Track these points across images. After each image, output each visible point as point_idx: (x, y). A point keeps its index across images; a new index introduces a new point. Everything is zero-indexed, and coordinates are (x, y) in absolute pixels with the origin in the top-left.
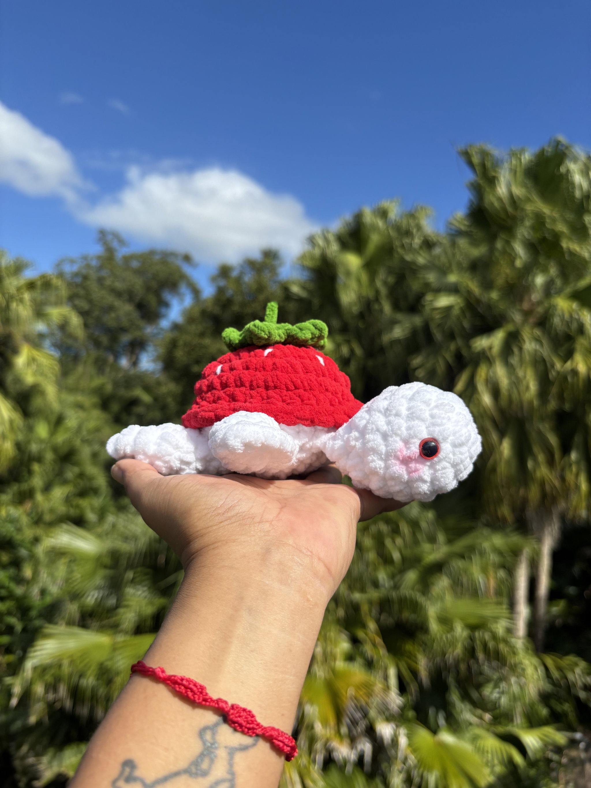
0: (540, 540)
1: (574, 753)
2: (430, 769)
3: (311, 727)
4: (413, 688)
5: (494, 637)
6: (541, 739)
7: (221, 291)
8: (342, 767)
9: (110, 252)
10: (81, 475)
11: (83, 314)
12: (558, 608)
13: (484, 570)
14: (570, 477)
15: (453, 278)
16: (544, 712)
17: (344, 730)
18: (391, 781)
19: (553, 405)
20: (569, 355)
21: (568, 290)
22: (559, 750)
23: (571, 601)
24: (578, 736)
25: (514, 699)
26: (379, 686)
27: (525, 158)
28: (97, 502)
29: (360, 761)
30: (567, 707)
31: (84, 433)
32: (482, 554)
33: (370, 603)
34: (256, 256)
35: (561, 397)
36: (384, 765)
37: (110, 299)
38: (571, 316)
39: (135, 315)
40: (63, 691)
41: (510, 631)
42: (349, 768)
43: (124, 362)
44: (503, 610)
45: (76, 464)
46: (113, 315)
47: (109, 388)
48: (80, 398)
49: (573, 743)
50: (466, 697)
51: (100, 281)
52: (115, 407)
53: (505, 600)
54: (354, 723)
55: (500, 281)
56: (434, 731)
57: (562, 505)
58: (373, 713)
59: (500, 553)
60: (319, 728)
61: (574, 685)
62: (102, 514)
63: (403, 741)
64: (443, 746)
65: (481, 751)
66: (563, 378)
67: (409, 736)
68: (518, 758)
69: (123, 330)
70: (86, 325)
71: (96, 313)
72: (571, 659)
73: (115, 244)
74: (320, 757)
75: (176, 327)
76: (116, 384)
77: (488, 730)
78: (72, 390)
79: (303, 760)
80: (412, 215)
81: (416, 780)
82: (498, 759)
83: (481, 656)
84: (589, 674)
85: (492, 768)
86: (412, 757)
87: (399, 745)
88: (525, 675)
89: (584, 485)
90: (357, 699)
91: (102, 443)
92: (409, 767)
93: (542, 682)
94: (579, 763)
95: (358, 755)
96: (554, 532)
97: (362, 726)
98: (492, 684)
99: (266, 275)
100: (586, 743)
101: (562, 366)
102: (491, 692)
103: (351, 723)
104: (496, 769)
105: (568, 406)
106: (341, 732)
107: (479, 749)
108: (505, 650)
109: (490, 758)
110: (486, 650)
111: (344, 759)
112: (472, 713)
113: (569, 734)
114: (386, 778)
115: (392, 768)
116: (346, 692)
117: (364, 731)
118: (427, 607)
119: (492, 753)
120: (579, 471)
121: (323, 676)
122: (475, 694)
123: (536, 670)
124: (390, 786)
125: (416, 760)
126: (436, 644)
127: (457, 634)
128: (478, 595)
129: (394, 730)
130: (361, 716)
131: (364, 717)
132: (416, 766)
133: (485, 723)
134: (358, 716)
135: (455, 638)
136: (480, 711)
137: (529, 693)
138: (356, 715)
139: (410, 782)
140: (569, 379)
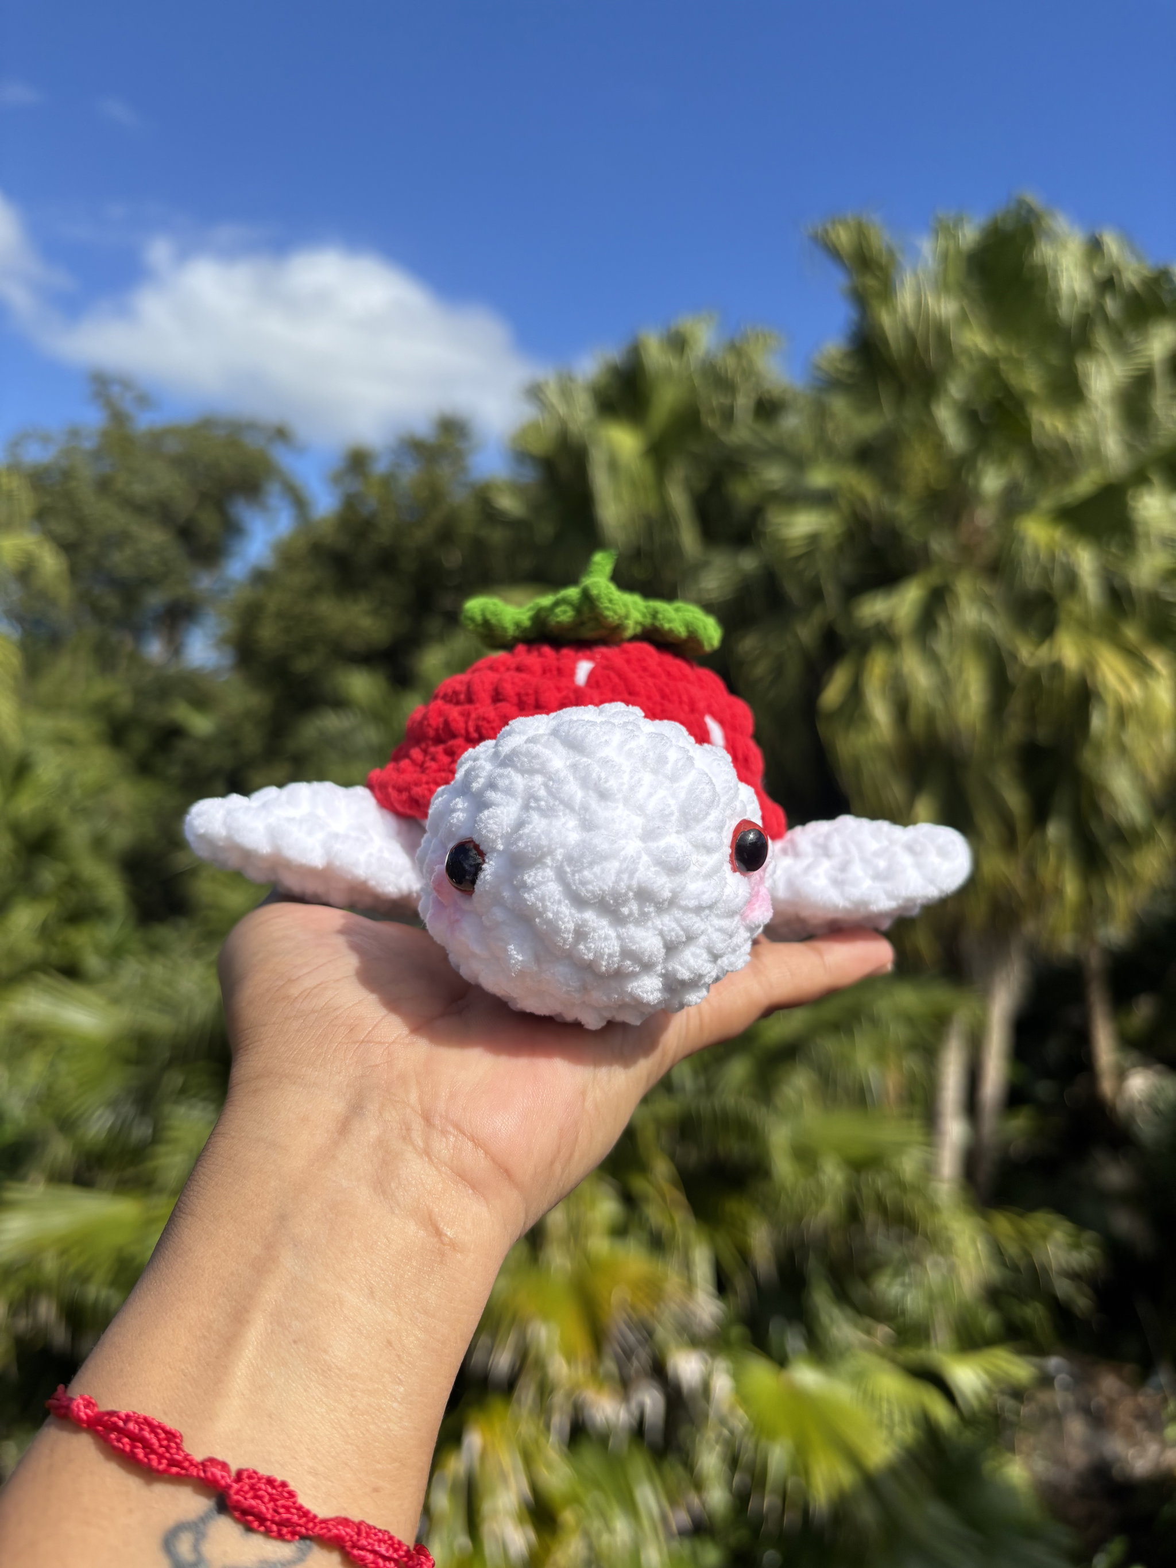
0: (985, 995)
1: (1044, 1397)
2: (772, 1436)
3: (540, 1365)
4: (740, 1284)
5: (901, 1185)
6: (988, 1372)
7: (350, 503)
8: (603, 1439)
9: (118, 418)
10: (72, 882)
11: (68, 548)
12: (1020, 1123)
13: (880, 1056)
14: (1046, 873)
15: (819, 478)
16: (989, 1321)
17: (610, 1365)
18: (697, 1463)
19: (1015, 731)
20: (1047, 631)
21: (1046, 503)
22: (1018, 1393)
23: (1044, 1109)
24: (1054, 1362)
25: (931, 1297)
26: (673, 1282)
27: (964, 236)
28: (107, 933)
29: (639, 1430)
30: (1034, 1313)
31: (77, 793)
32: (875, 1021)
33: (658, 1122)
34: (423, 428)
35: (1031, 718)
36: (684, 1431)
37: (119, 519)
38: (1052, 557)
39: (175, 552)
40: (47, 1310)
41: (929, 1169)
42: (620, 1442)
43: (155, 649)
44: (914, 1131)
45: (62, 857)
46: (128, 552)
47: (125, 702)
48: (66, 724)
49: (1045, 1381)
50: (842, 1297)
51: (104, 486)
52: (139, 741)
53: (917, 1110)
54: (628, 1354)
55: (914, 483)
56: (781, 1362)
57: (1029, 927)
58: (663, 1333)
59: (910, 1020)
60: (559, 1368)
61: (1045, 1270)
62: (114, 955)
63: (722, 1385)
64: (798, 1397)
65: (871, 1399)
66: (1035, 679)
67: (736, 1376)
68: (941, 1412)
69: (149, 581)
70: (74, 573)
71: (92, 549)
72: (1040, 1221)
73: (127, 404)
74: (560, 1420)
75: (260, 577)
76: (140, 693)
77: (882, 1355)
78: (50, 706)
79: (527, 1428)
80: (735, 349)
81: (745, 1458)
82: (902, 1413)
83: (871, 1217)
84: (1076, 1246)
85: (891, 1429)
86: (740, 1412)
87: (712, 1392)
88: (953, 1250)
89: (1071, 888)
90: (633, 1307)
91: (115, 816)
92: (732, 1432)
93: (984, 1263)
94: (1053, 1417)
95: (636, 1413)
96: (1012, 978)
97: (641, 1359)
98: (889, 1271)
99: (445, 470)
100: (1072, 1375)
101: (1032, 654)
102: (889, 1285)
103: (621, 1353)
104: (898, 1431)
105: (1043, 734)
106: (601, 1371)
107: (865, 1392)
108: (916, 1206)
109: (885, 1411)
110: (882, 1207)
111: (607, 1419)
112: (856, 1325)
113: (1036, 1360)
114: (688, 1455)
115: (698, 1437)
116: (610, 1294)
117: (648, 1368)
118: (766, 1130)
119: (889, 1401)
120: (1061, 857)
121: (568, 1265)
122: (858, 1291)
123: (974, 1242)
124: (696, 1471)
125: (746, 1418)
126: (783, 1199)
127: (825, 1179)
128: (866, 1103)
129: (706, 1362)
130: (640, 1337)
131: (646, 1340)
132: (746, 1429)
133: (878, 1342)
134: (636, 1339)
135: (820, 1186)
136: (868, 1321)
137: (960, 1285)
138: (631, 1338)
139: (733, 1461)
140: (1044, 680)
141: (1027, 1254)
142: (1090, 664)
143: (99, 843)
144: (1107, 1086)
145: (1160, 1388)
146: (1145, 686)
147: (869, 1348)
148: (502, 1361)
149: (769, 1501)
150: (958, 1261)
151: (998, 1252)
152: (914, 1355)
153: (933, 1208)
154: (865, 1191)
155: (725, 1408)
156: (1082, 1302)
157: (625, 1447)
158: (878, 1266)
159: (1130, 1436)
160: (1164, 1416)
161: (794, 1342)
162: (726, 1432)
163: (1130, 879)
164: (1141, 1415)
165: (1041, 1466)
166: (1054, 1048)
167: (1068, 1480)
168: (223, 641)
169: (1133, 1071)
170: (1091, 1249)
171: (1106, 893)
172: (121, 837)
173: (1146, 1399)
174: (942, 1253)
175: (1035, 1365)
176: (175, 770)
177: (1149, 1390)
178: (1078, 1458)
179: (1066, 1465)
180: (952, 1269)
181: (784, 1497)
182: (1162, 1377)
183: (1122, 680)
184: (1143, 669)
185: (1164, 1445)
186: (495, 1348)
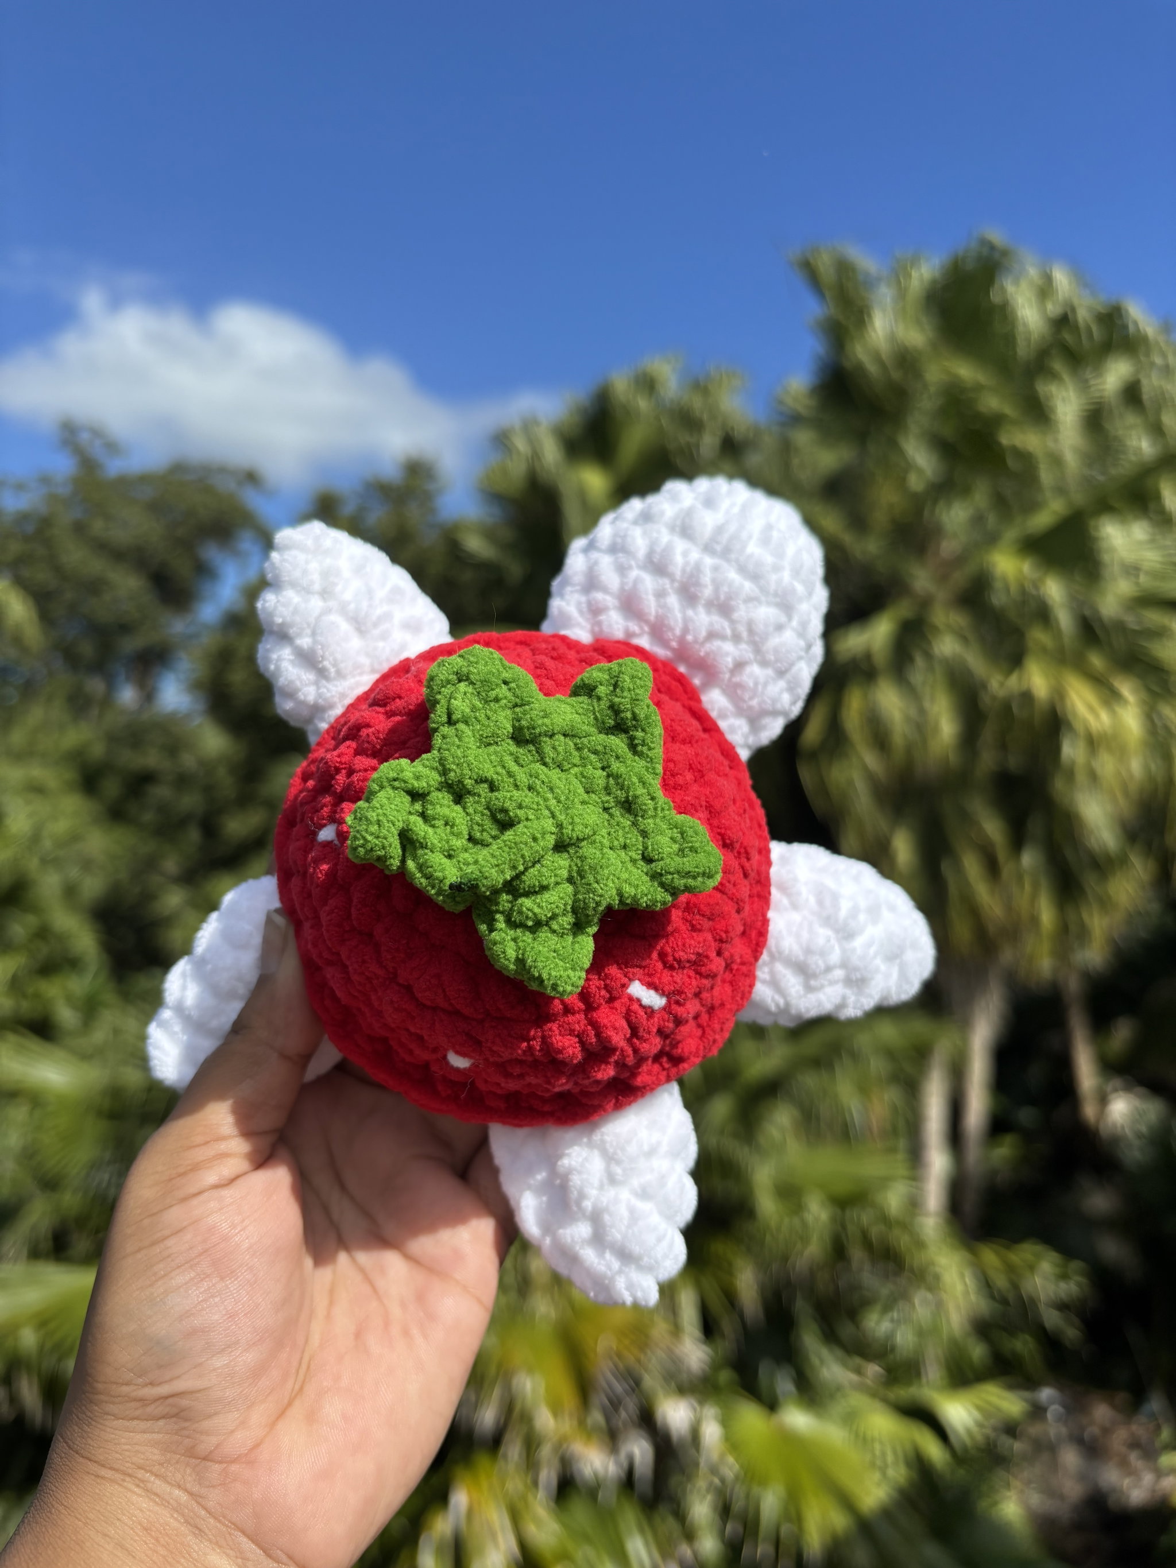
0: (965, 1025)
1: (1035, 1430)
2: (763, 1482)
3: (527, 1418)
4: (727, 1326)
5: (885, 1219)
6: (979, 1408)
8: (593, 1491)
9: (88, 465)
10: (43, 933)
12: (1005, 1151)
13: (863, 1090)
14: (1022, 901)
16: (978, 1352)
17: (597, 1417)
18: (688, 1513)
19: (988, 760)
20: (1015, 660)
21: (1012, 534)
22: (1011, 1429)
23: (1028, 1136)
24: (1046, 1394)
25: (921, 1333)
26: (660, 1326)
27: (920, 274)
28: (78, 985)
29: (629, 1481)
30: (1023, 1345)
31: (47, 844)
32: (855, 1056)
34: (390, 471)
35: (1003, 746)
36: (674, 1481)
37: (96, 566)
38: (1023, 590)
39: (147, 596)
41: (914, 1204)
42: (609, 1495)
43: (127, 695)
44: (898, 1165)
45: (34, 908)
46: (105, 598)
47: (98, 751)
48: (37, 772)
49: (1037, 1411)
50: (830, 1336)
51: (79, 529)
52: (112, 787)
53: (902, 1143)
54: (615, 1404)
55: (880, 518)
56: (772, 1405)
57: (1007, 956)
58: (651, 1382)
59: (888, 1054)
60: (545, 1421)
61: (1033, 1302)
62: (90, 1009)
63: (712, 1432)
64: (790, 1440)
65: (863, 1441)
66: (1006, 708)
67: (725, 1422)
68: (934, 1451)
69: (124, 628)
71: (70, 595)
72: (1027, 1252)
73: (97, 452)
74: (548, 1475)
75: (232, 620)
76: (113, 739)
77: (874, 1394)
78: (21, 756)
79: (515, 1483)
80: (701, 387)
81: (737, 1506)
82: (895, 1452)
83: (857, 1254)
84: (1064, 1276)
85: (883, 1471)
86: (731, 1460)
87: (702, 1439)
88: (941, 1286)
89: (1047, 915)
90: (619, 1355)
91: (87, 865)
92: (723, 1481)
93: (973, 1297)
94: (1045, 1448)
95: (625, 1464)
96: (991, 1007)
97: (630, 1408)
98: (878, 1307)
99: (413, 512)
100: (1065, 1406)
101: (1002, 684)
102: (878, 1322)
103: (608, 1404)
104: (891, 1472)
105: (1014, 762)
106: (589, 1421)
107: (857, 1435)
108: (902, 1241)
109: (878, 1453)
110: (867, 1243)
111: (596, 1475)
112: (845, 1365)
113: (1027, 1394)
114: (679, 1505)
115: (689, 1486)
116: (596, 1343)
117: (635, 1417)
118: (749, 1170)
119: (881, 1442)
120: (1036, 886)
121: (553, 1314)
122: (846, 1330)
123: (962, 1276)
124: (687, 1523)
125: (737, 1467)
126: (768, 1238)
127: (809, 1218)
128: (850, 1138)
129: (695, 1410)
130: (627, 1387)
131: (633, 1390)
132: (737, 1478)
133: (869, 1382)
134: (623, 1389)
135: (804, 1224)
136: (858, 1360)
137: (948, 1321)
138: (619, 1388)
139: (725, 1510)
140: (1015, 710)
141: (1015, 1287)
142: (1059, 693)
143: (70, 892)
144: (1089, 1111)
145: (1152, 1416)
146: (1113, 713)
147: (861, 1388)
148: (488, 1417)
149: (763, 1549)
150: (944, 1296)
151: (986, 1284)
152: (904, 1393)
153: (920, 1244)
154: (851, 1229)
155: (715, 1456)
156: (1072, 1333)
157: (614, 1499)
158: (866, 1303)
159: (1124, 1464)
160: (1158, 1444)
161: (784, 1384)
162: (717, 1481)
163: (1105, 904)
164: (1135, 1444)
165: (1036, 1499)
166: (1036, 1074)
167: (1063, 1510)
168: (196, 686)
169: (1114, 1096)
170: (1079, 1279)
171: (1081, 919)
172: (93, 887)
173: (1139, 1428)
174: (930, 1289)
175: (1026, 1400)
176: (148, 817)
177: (1142, 1418)
178: (1073, 1490)
179: (1062, 1497)
180: (939, 1305)
181: (777, 1543)
182: (1156, 1403)
183: (1091, 709)
184: (1111, 697)
185: (1159, 1474)
186: (479, 1405)
